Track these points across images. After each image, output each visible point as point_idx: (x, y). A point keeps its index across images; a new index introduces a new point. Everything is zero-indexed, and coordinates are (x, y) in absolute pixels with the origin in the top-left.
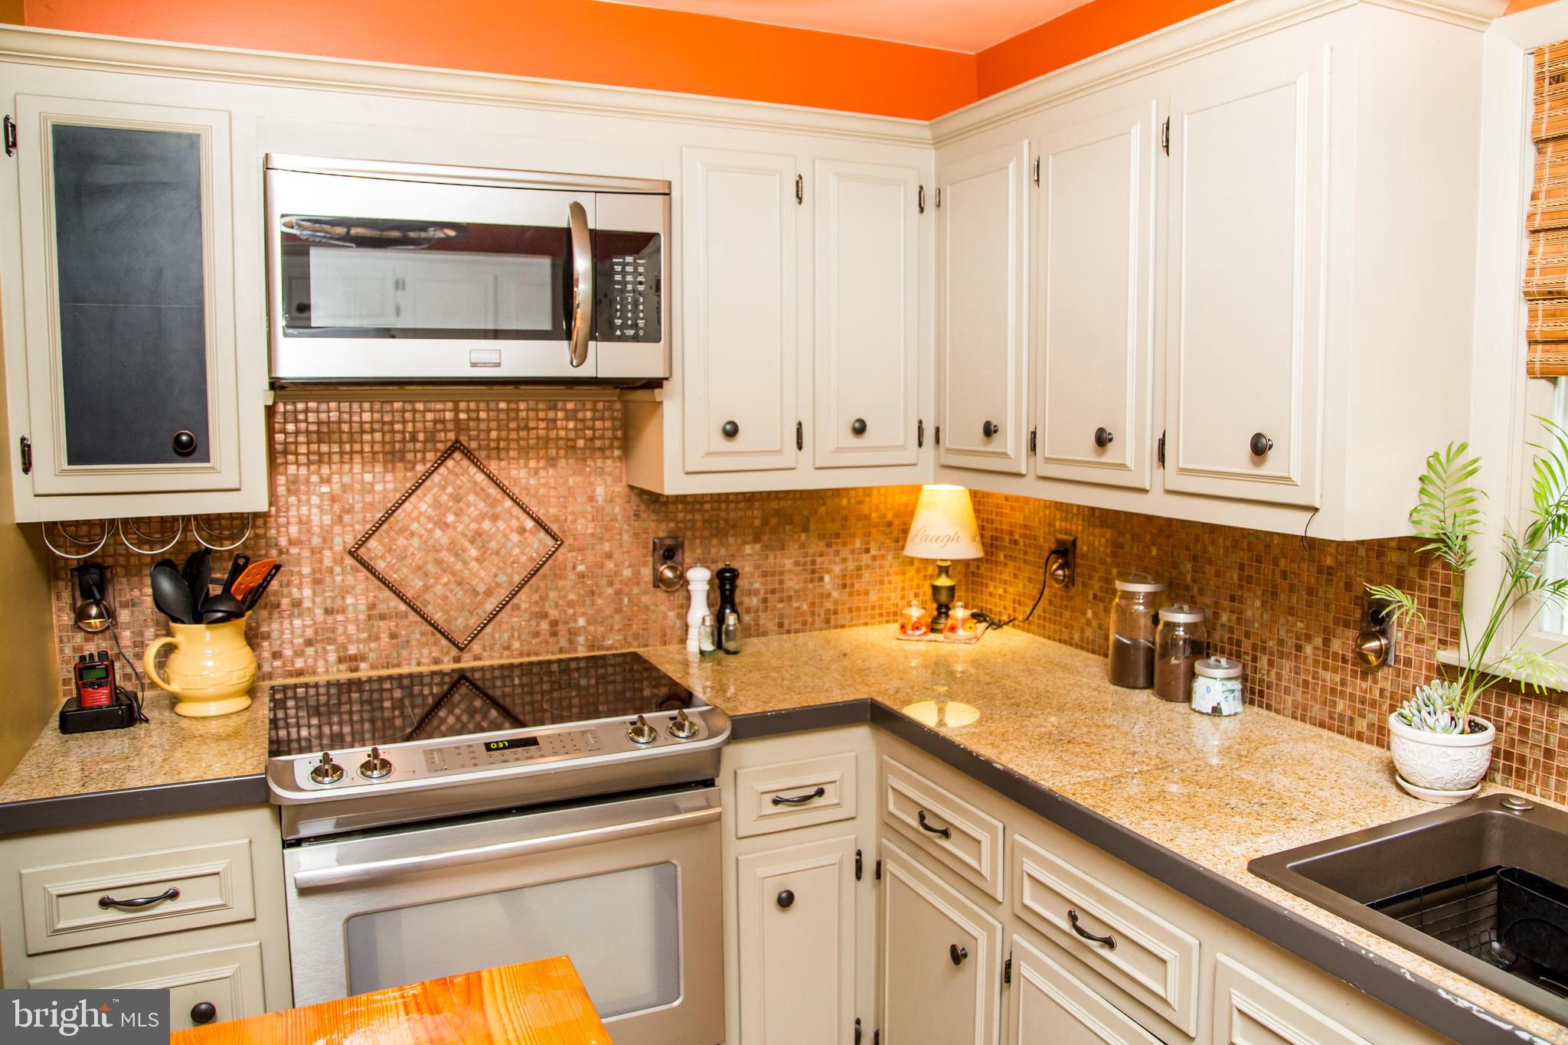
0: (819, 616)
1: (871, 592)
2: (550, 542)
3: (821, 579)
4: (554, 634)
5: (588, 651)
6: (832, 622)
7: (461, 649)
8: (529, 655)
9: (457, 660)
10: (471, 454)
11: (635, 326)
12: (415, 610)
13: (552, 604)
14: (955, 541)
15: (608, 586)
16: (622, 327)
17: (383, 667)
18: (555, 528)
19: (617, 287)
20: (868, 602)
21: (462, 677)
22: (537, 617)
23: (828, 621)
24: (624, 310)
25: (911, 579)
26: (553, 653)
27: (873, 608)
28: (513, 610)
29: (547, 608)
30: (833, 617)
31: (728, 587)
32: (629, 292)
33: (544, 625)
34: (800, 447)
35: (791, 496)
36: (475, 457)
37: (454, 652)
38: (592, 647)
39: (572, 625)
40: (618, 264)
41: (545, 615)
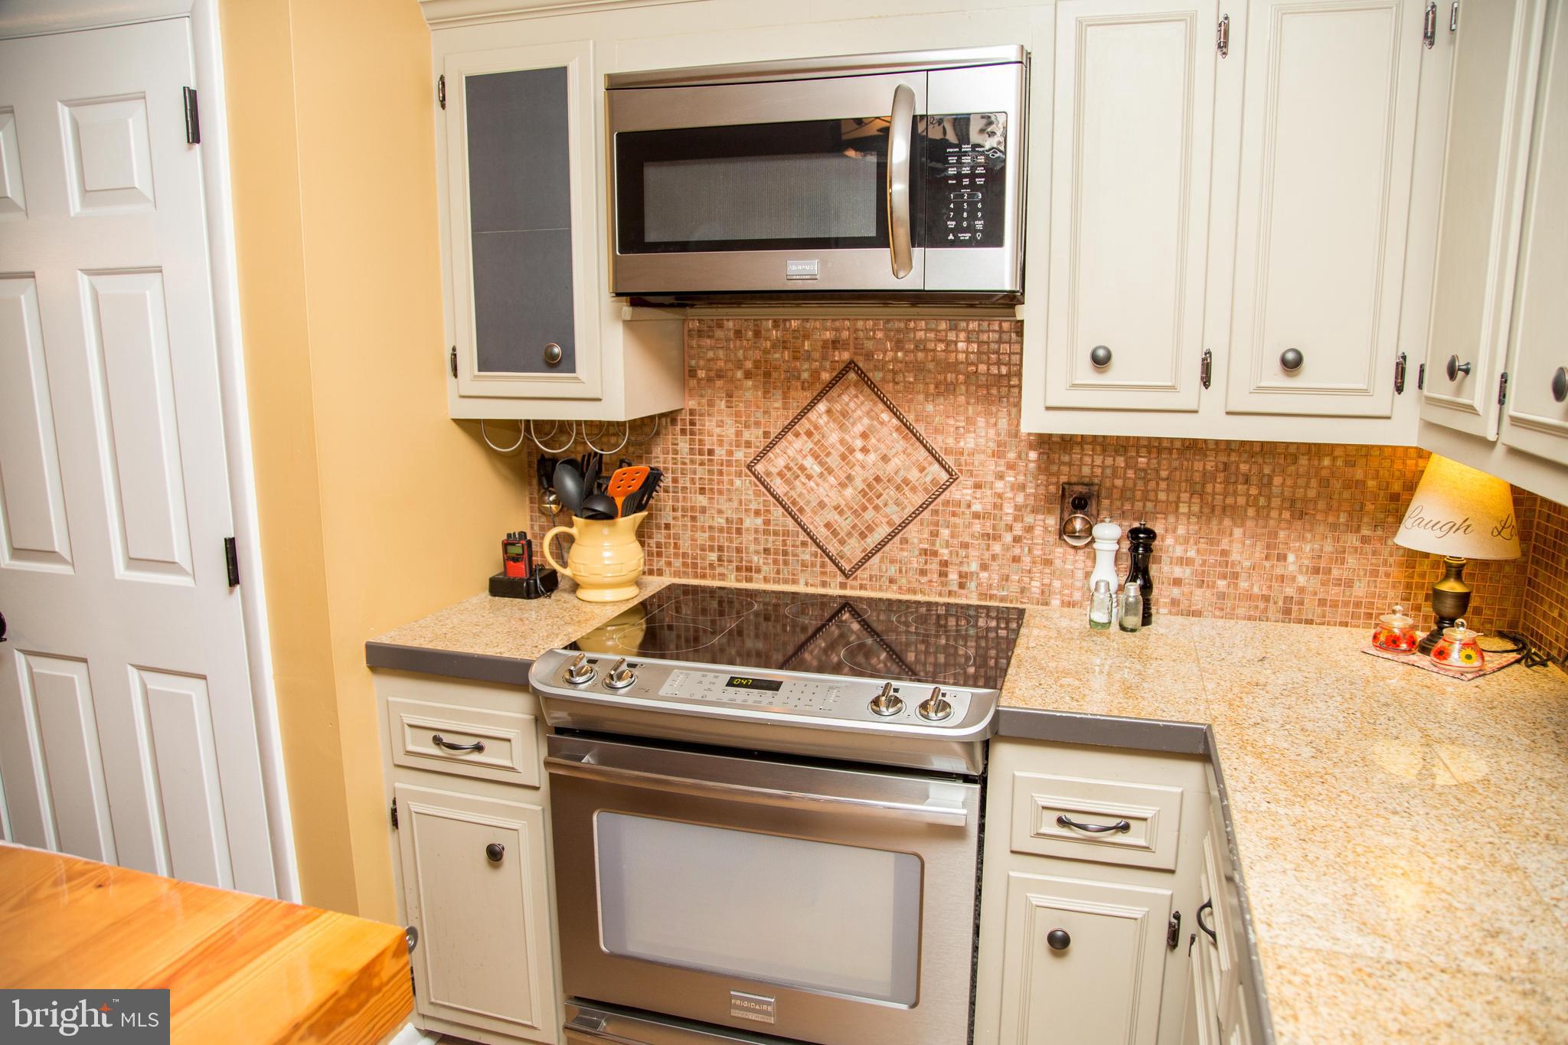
0: (1275, 603)
1: (1357, 584)
2: (944, 476)
3: (1282, 558)
4: (943, 574)
5: (980, 599)
6: (1294, 615)
7: (847, 576)
8: (915, 592)
9: (843, 586)
10: (865, 376)
11: (971, 229)
12: (805, 531)
13: (944, 543)
14: (1461, 531)
15: (1007, 531)
16: (955, 231)
17: (774, 582)
18: (950, 461)
19: (950, 182)
20: (1350, 596)
21: (847, 604)
22: (926, 554)
23: (1287, 612)
24: (959, 210)
25: (1423, 575)
26: (940, 595)
27: (1358, 605)
28: (901, 543)
29: (937, 547)
30: (1295, 608)
31: (1141, 550)
32: (965, 187)
33: (934, 566)
34: (1206, 381)
35: (1247, 448)
36: (868, 379)
37: (840, 578)
38: (982, 596)
39: (965, 569)
40: (952, 154)
41: (935, 554)
